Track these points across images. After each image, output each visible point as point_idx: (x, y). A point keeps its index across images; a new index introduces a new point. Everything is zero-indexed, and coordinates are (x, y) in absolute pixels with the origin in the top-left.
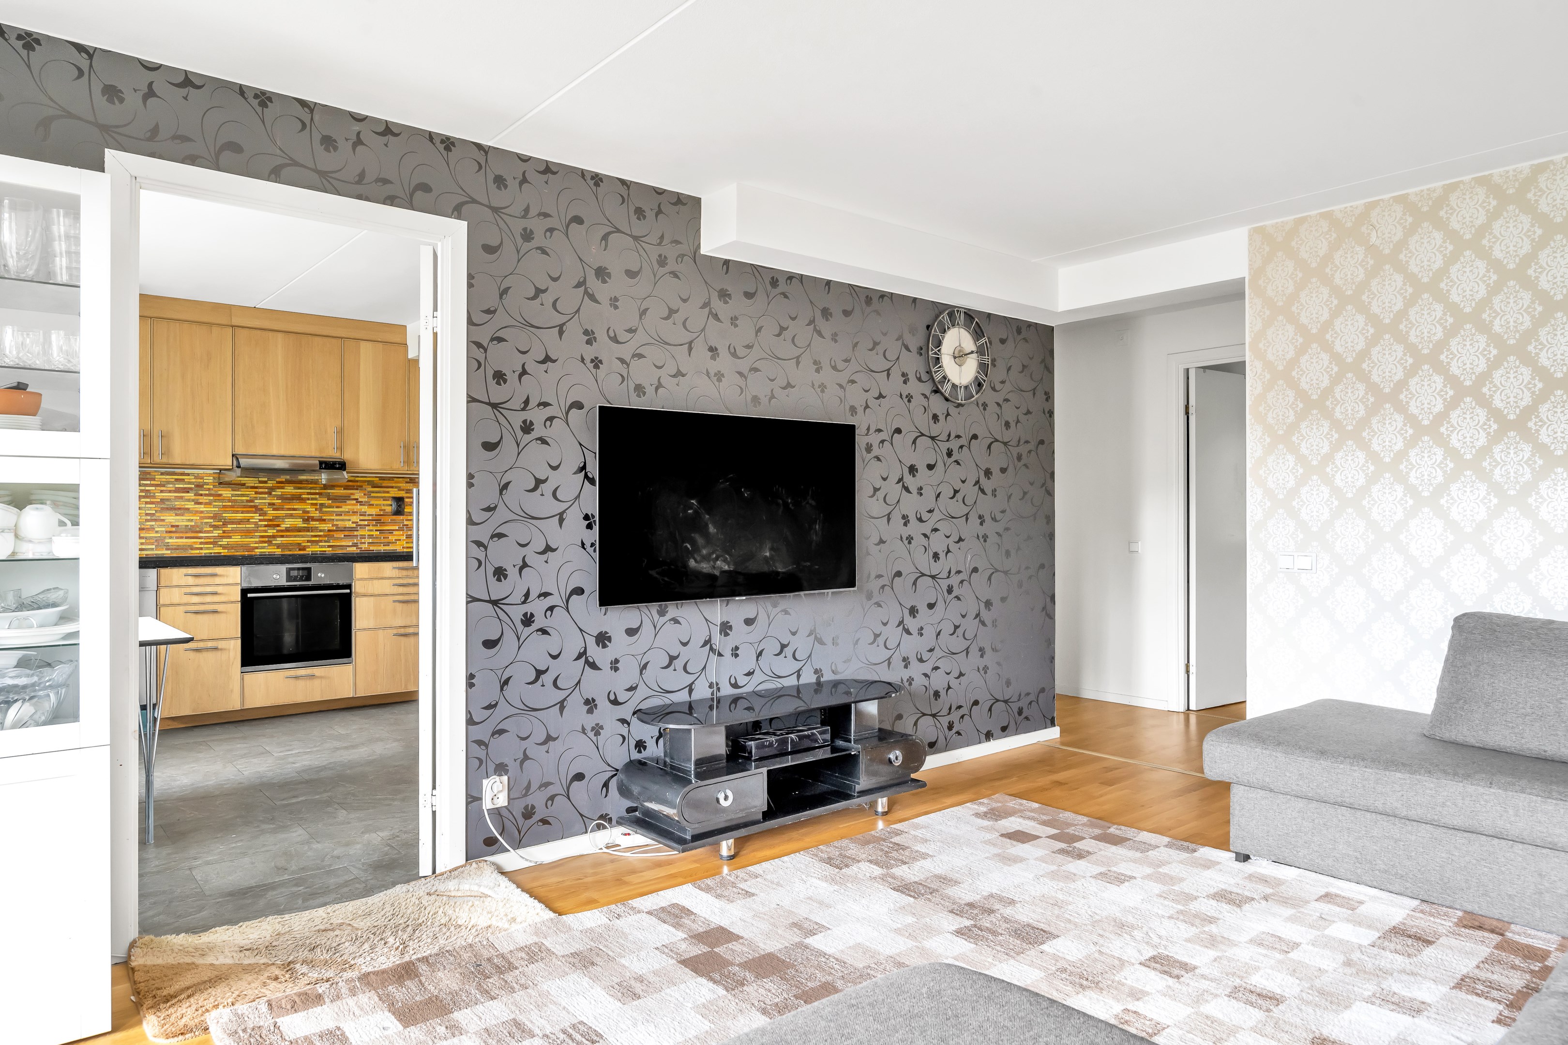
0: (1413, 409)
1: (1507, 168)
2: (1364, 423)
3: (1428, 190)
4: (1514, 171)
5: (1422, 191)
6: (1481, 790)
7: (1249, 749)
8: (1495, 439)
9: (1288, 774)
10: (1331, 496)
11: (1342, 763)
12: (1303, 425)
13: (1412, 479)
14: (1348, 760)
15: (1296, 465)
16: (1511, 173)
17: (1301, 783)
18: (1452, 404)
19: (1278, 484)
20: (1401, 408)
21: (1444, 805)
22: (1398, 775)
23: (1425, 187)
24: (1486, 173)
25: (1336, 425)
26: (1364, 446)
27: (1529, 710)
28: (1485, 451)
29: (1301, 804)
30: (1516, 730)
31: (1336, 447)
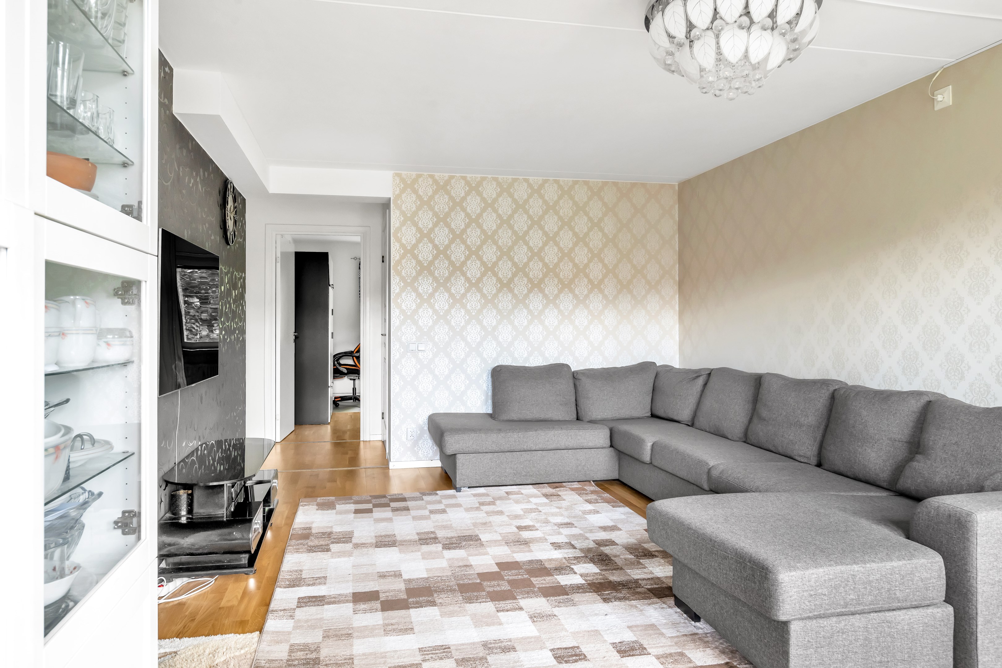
0: (469, 275)
1: (504, 176)
2: (448, 279)
3: (475, 177)
4: (506, 178)
5: (472, 177)
6: (560, 432)
7: (468, 435)
8: (499, 290)
9: (487, 443)
10: (433, 314)
11: (509, 432)
12: (420, 278)
13: (468, 307)
14: (511, 431)
15: (416, 298)
16: (505, 179)
17: (493, 446)
18: (483, 275)
19: (407, 307)
20: (464, 274)
21: (548, 441)
22: (531, 433)
23: (474, 175)
24: (497, 176)
25: (435, 279)
26: (448, 290)
27: (534, 402)
28: (496, 296)
29: (490, 455)
30: (531, 411)
31: (435, 290)
